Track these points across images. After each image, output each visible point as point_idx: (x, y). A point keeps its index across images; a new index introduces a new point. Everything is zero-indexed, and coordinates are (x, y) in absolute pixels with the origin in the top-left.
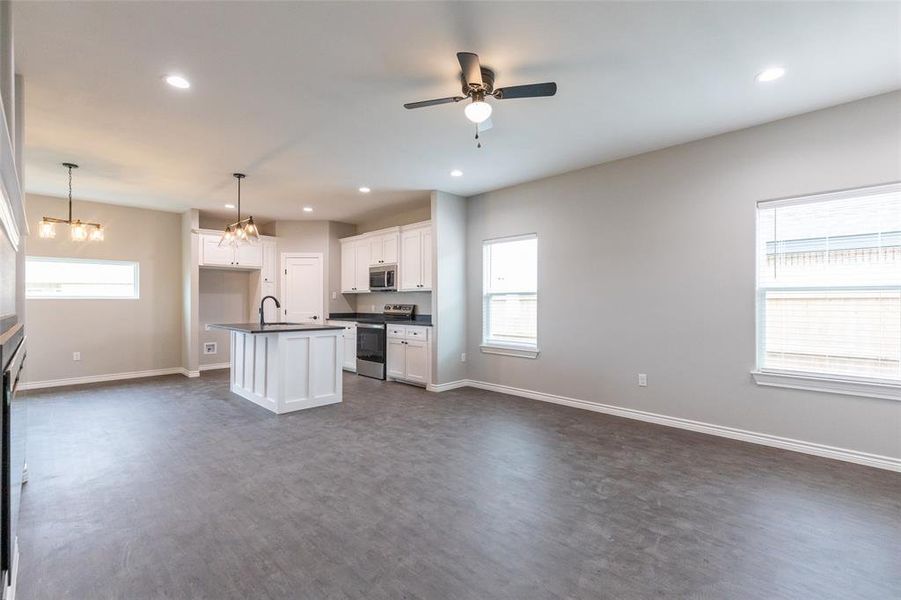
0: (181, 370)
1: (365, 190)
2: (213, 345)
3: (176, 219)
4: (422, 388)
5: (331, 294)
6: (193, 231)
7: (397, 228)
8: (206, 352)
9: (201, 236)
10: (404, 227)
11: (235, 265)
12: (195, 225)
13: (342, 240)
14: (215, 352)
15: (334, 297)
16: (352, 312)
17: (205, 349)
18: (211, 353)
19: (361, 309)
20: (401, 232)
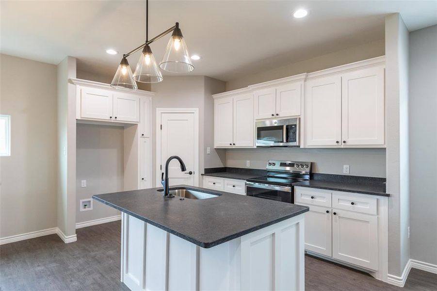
0: (56, 231)
1: (301, 13)
2: (90, 202)
3: (52, 71)
4: (366, 274)
5: (205, 150)
6: (70, 81)
7: (303, 76)
8: (82, 209)
9: (79, 87)
10: (312, 75)
11: (113, 119)
12: (73, 75)
13: (215, 96)
14: (91, 208)
15: (208, 151)
16: (222, 166)
17: (81, 206)
18: (87, 209)
19: (231, 163)
20: (305, 80)
